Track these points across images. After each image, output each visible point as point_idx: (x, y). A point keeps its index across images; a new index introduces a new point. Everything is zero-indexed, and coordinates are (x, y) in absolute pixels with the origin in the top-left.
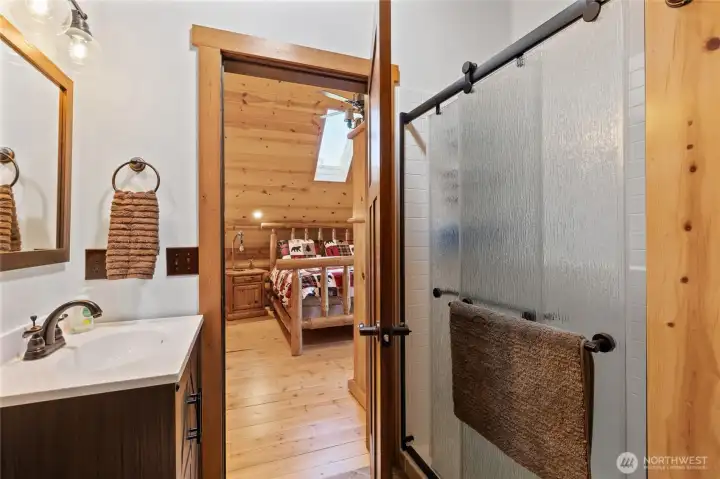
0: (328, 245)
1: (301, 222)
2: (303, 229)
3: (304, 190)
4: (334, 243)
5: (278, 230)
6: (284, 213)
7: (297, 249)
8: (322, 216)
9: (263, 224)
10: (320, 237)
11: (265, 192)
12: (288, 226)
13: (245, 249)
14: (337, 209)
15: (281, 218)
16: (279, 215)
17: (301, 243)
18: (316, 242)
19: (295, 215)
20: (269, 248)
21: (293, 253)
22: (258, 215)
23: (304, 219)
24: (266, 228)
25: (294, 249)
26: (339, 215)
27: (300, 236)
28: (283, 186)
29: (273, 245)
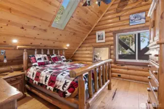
0: (52, 57)
1: (39, 46)
2: (41, 50)
3: (45, 30)
4: (55, 56)
5: (28, 50)
6: (32, 41)
7: (40, 59)
8: (50, 44)
9: (18, 47)
10: (48, 53)
11: (23, 28)
12: (33, 48)
13: (8, 60)
14: (56, 41)
15: (29, 43)
16: (28, 42)
17: (41, 56)
18: (48, 55)
19: (37, 43)
20: (22, 59)
21: (38, 61)
22: (15, 41)
23: (41, 45)
24: (20, 49)
25: (39, 59)
26: (57, 44)
27: (39, 53)
28: (35, 27)
29: (25, 58)
